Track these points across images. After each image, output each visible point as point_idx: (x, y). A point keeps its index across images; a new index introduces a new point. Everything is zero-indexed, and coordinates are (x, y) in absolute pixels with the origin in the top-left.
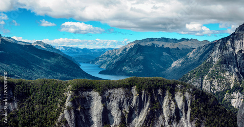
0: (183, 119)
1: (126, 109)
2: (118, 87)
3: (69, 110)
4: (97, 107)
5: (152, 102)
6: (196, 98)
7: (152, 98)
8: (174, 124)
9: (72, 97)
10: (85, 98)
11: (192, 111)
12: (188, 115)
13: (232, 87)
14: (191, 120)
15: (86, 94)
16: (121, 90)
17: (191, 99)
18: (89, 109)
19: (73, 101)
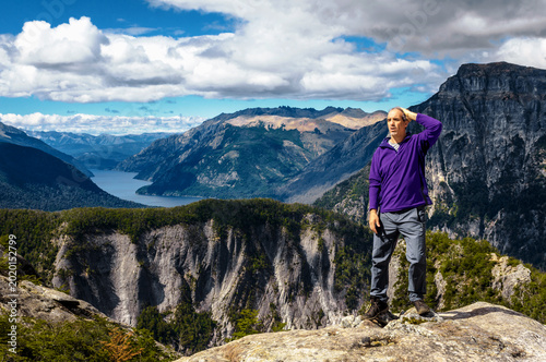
0: (318, 288)
1: (193, 272)
2: (174, 223)
3: (63, 276)
4: (127, 269)
5: (250, 252)
6: (347, 243)
7: (249, 244)
8: (299, 300)
9: (68, 247)
10: (99, 250)
11: (339, 271)
12: (330, 281)
13: (430, 215)
14: (337, 290)
15: (99, 240)
16: (180, 230)
17: (336, 244)
18: (108, 273)
19: (72, 258)
